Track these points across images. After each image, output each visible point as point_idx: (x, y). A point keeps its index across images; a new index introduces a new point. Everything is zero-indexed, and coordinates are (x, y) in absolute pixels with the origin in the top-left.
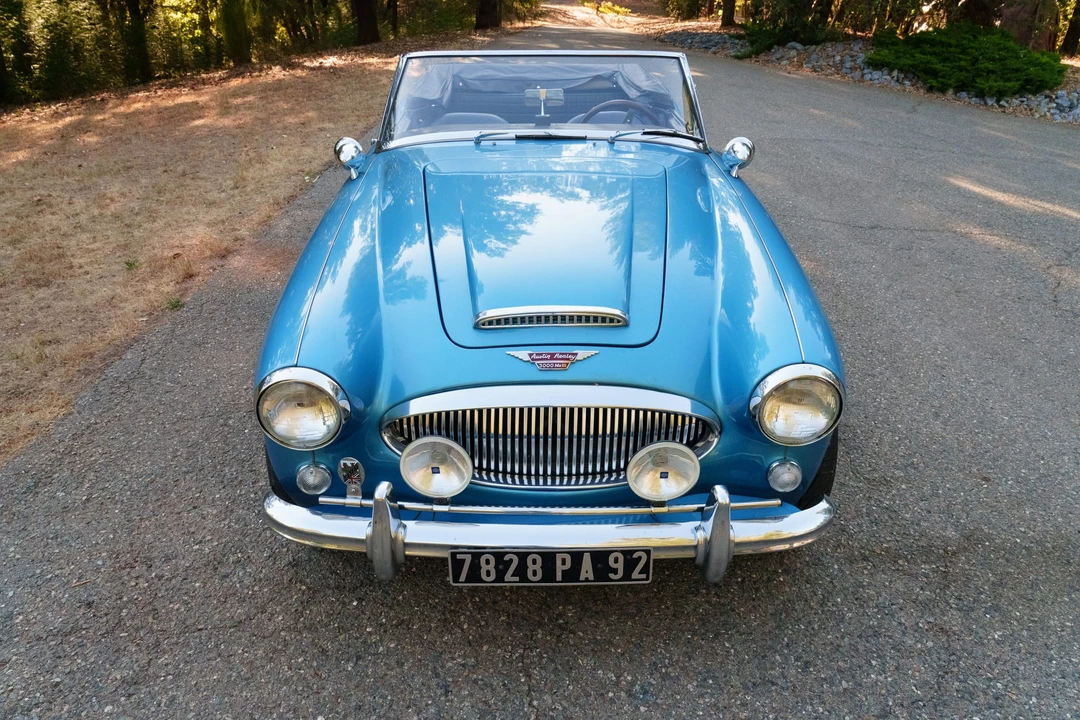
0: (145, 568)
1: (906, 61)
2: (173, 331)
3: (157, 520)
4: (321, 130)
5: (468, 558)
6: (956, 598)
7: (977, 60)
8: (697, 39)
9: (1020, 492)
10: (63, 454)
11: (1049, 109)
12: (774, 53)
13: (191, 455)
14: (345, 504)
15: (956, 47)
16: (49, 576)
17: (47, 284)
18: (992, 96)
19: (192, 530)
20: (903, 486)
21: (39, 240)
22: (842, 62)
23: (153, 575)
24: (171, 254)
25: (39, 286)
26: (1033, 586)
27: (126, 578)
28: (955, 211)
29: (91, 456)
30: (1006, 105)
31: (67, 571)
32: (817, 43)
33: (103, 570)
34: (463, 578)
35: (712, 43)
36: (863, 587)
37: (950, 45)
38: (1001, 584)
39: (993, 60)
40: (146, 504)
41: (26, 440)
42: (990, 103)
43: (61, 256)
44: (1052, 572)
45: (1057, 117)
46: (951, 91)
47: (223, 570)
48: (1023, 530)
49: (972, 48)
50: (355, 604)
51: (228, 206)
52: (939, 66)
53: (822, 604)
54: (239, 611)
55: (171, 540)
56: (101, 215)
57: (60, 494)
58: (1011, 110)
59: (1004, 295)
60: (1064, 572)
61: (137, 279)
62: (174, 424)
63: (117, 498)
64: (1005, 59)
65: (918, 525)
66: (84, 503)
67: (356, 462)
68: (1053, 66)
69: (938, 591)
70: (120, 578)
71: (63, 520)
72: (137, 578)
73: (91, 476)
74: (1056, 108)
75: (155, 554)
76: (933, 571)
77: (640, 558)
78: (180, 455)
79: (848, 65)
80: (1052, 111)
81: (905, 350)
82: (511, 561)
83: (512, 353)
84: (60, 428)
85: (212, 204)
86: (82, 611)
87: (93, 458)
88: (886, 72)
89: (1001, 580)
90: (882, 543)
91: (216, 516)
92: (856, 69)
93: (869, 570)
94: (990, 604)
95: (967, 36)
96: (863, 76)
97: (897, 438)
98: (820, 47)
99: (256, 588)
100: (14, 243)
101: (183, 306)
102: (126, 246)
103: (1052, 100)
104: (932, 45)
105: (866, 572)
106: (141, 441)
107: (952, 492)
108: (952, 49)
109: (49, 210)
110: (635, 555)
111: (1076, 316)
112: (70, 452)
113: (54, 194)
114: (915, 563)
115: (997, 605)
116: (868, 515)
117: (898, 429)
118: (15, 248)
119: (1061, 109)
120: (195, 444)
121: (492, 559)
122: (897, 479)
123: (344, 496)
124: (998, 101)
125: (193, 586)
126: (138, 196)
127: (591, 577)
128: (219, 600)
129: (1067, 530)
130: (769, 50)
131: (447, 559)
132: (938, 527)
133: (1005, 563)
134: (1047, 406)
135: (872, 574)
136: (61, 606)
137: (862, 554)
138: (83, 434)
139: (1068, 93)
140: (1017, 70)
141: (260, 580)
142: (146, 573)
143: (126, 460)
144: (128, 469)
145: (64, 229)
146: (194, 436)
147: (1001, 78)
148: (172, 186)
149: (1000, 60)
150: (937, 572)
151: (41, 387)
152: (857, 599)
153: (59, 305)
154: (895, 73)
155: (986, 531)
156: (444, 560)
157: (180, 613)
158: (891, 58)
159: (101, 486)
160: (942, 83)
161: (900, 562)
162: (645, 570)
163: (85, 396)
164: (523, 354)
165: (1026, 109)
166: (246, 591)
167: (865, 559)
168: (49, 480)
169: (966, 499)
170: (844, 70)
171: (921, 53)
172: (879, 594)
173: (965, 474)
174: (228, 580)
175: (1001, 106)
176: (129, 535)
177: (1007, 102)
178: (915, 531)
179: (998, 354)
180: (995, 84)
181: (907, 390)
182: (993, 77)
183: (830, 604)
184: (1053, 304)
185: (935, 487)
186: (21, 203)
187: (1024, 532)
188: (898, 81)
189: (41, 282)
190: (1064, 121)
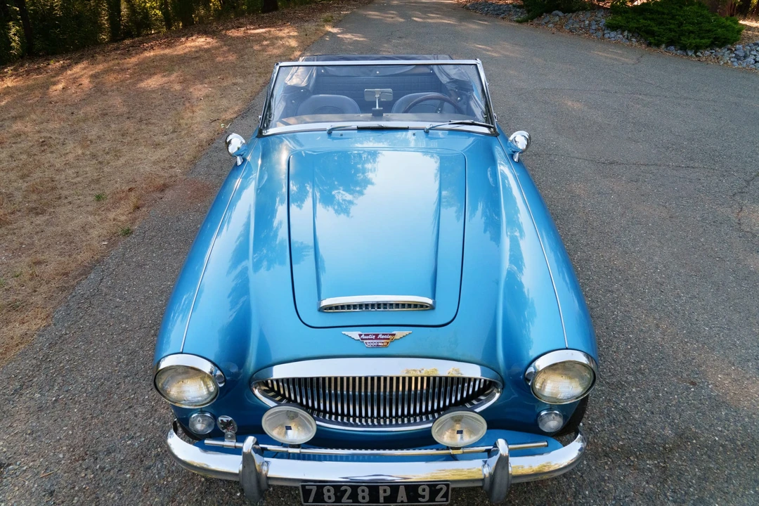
0: (92, 460)
1: (633, 25)
2: (124, 255)
3: (103, 417)
4: (234, 84)
5: (314, 489)
6: (672, 492)
7: (682, 24)
8: (492, 8)
9: (718, 395)
10: (42, 361)
11: (730, 58)
12: (544, 18)
13: (130, 362)
14: (223, 446)
15: (668, 14)
16: (25, 468)
17: (43, 212)
18: (692, 49)
19: (127, 426)
20: (634, 390)
21: (41, 175)
22: (590, 25)
23: (98, 466)
24: (127, 188)
25: (37, 214)
26: (728, 480)
27: (78, 469)
28: (668, 148)
29: (61, 363)
30: (701, 55)
31: (37, 463)
32: (573, 12)
33: (63, 462)
34: (311, 499)
35: (502, 11)
36: (604, 481)
37: (663, 14)
38: (706, 479)
39: (693, 24)
40: (96, 404)
41: (18, 348)
42: (690, 54)
43: (53, 189)
44: (741, 467)
45: (735, 63)
46: (663, 46)
47: (147, 463)
48: (720, 429)
49: (679, 15)
50: (238, 494)
51: (168, 147)
52: (656, 29)
53: (575, 496)
54: (156, 500)
55: (112, 435)
56: (83, 154)
57: (37, 395)
58: (704, 59)
59: (704, 219)
60: (750, 467)
61: (103, 209)
62: (120, 334)
63: (76, 399)
64: (701, 23)
65: (645, 424)
66: (53, 403)
67: (230, 419)
68: (734, 28)
69: (659, 484)
70: (74, 470)
71: (38, 418)
72: (86, 469)
73: (60, 380)
74: (735, 57)
75: (100, 448)
76: (656, 466)
77: (441, 489)
78: (123, 362)
79: (593, 27)
80: (732, 59)
81: (635, 269)
82: (346, 491)
83: (346, 333)
84: (41, 338)
85: (157, 145)
86: (46, 499)
87: (61, 365)
88: (619, 32)
89: (705, 474)
90: (619, 441)
91: (144, 414)
92: (599, 30)
93: (609, 465)
94: (696, 497)
95: (675, 7)
96: (603, 35)
97: (629, 347)
98: (575, 14)
99: (170, 479)
100: (23, 177)
101: (132, 233)
102: (98, 181)
103: (732, 52)
104: (651, 13)
105: (607, 468)
106: (96, 350)
107: (669, 395)
108: (665, 16)
109: (49, 150)
110: (438, 487)
111: (754, 236)
112: (46, 359)
113: (53, 137)
114: (643, 459)
115: (702, 497)
116: (609, 415)
117: (630, 338)
118: (24, 181)
119: (738, 58)
120: (134, 352)
121: (332, 490)
122: (629, 383)
123: (223, 440)
124: (695, 53)
125: (125, 477)
126: (108, 138)
127: (405, 500)
128: (142, 490)
129: (752, 428)
130: (540, 16)
131: (299, 487)
132: (659, 426)
133: (707, 459)
134: (736, 317)
135: (611, 469)
136: (31, 494)
137: (604, 451)
138: (56, 343)
139: (743, 46)
140: (709, 31)
141: (173, 472)
142: (93, 465)
143: (84, 366)
144: (85, 374)
145: (58, 166)
146: (132, 345)
147: (698, 36)
148: (132, 130)
149: (698, 24)
150: (658, 467)
151: (31, 301)
152: (600, 492)
153: (50, 230)
154: (626, 33)
155: (693, 430)
156: (297, 488)
157: (115, 501)
158: (623, 23)
159: (66, 389)
160: (658, 40)
161: (631, 458)
162: (446, 495)
163: (60, 311)
164: (355, 334)
165: (714, 58)
166: (162, 482)
167: (606, 455)
168: (30, 383)
169: (679, 402)
170: (591, 31)
171: (644, 19)
172: (616, 488)
173: (678, 379)
174: (150, 471)
175: (697, 56)
176: (83, 430)
177: (702, 53)
178: (642, 431)
179: (700, 271)
180: (694, 41)
181: (637, 304)
182: (692, 35)
183: (580, 497)
184: (738, 226)
185: (657, 391)
186: (31, 144)
187: (721, 431)
188: (627, 38)
189: (39, 210)
190: (740, 67)
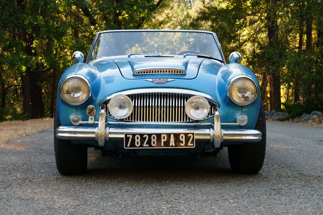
5: (131, 136)
12: (303, 117)
14: (88, 123)
34: (129, 145)
67: (93, 106)
77: (190, 137)
82: (146, 138)
83: (146, 79)
110: (189, 135)
121: (139, 137)
123: (88, 121)
127: (174, 145)
130: (300, 116)
131: (123, 138)
162: (193, 142)
164: (150, 79)
